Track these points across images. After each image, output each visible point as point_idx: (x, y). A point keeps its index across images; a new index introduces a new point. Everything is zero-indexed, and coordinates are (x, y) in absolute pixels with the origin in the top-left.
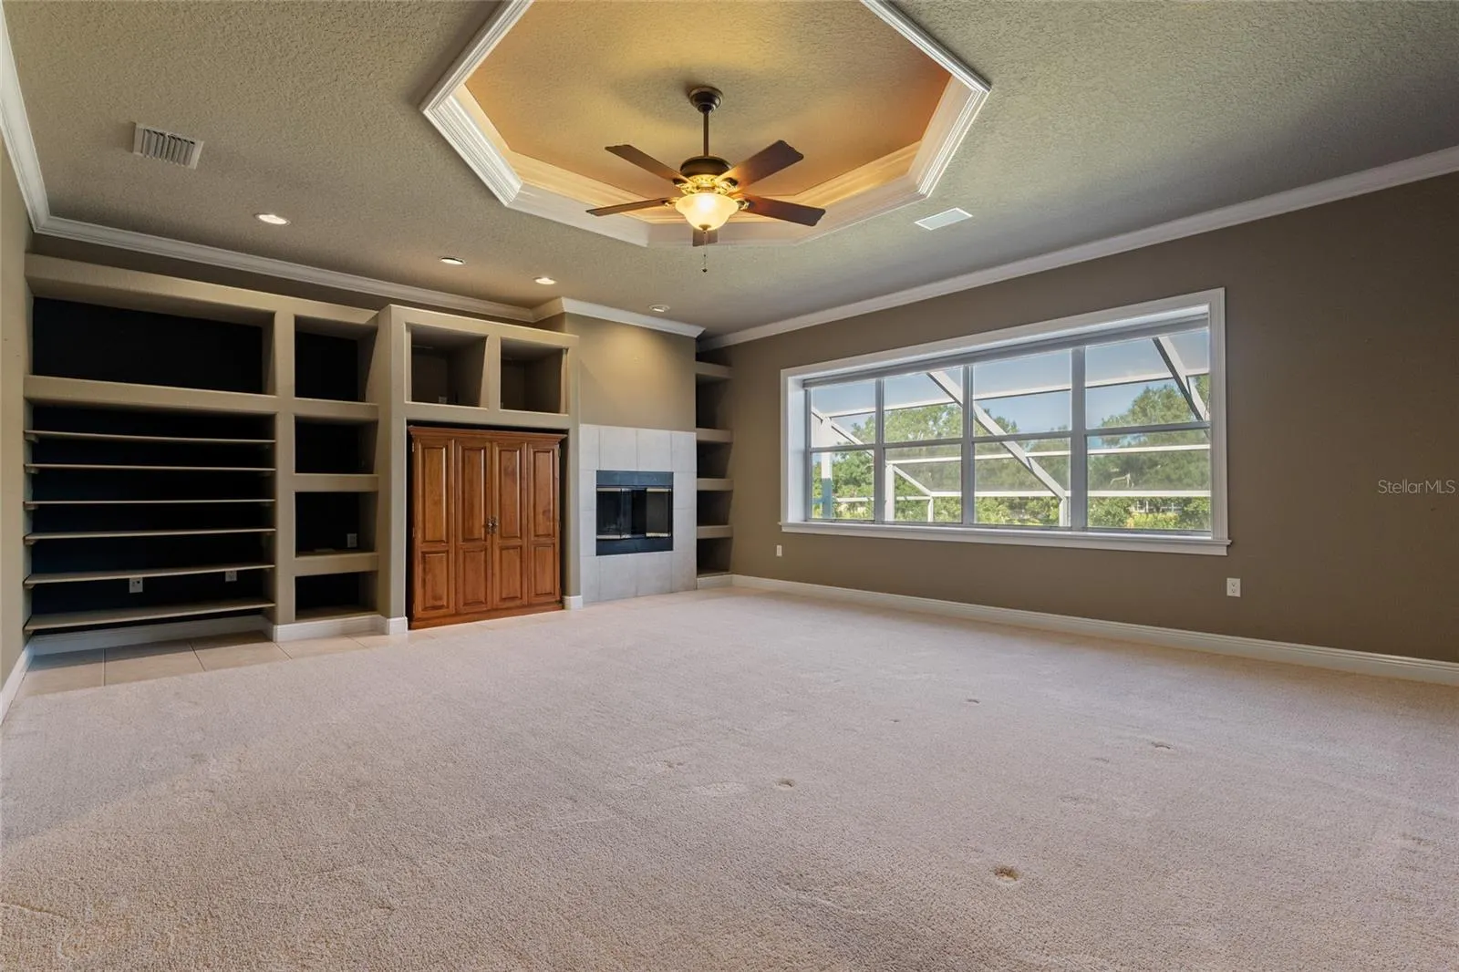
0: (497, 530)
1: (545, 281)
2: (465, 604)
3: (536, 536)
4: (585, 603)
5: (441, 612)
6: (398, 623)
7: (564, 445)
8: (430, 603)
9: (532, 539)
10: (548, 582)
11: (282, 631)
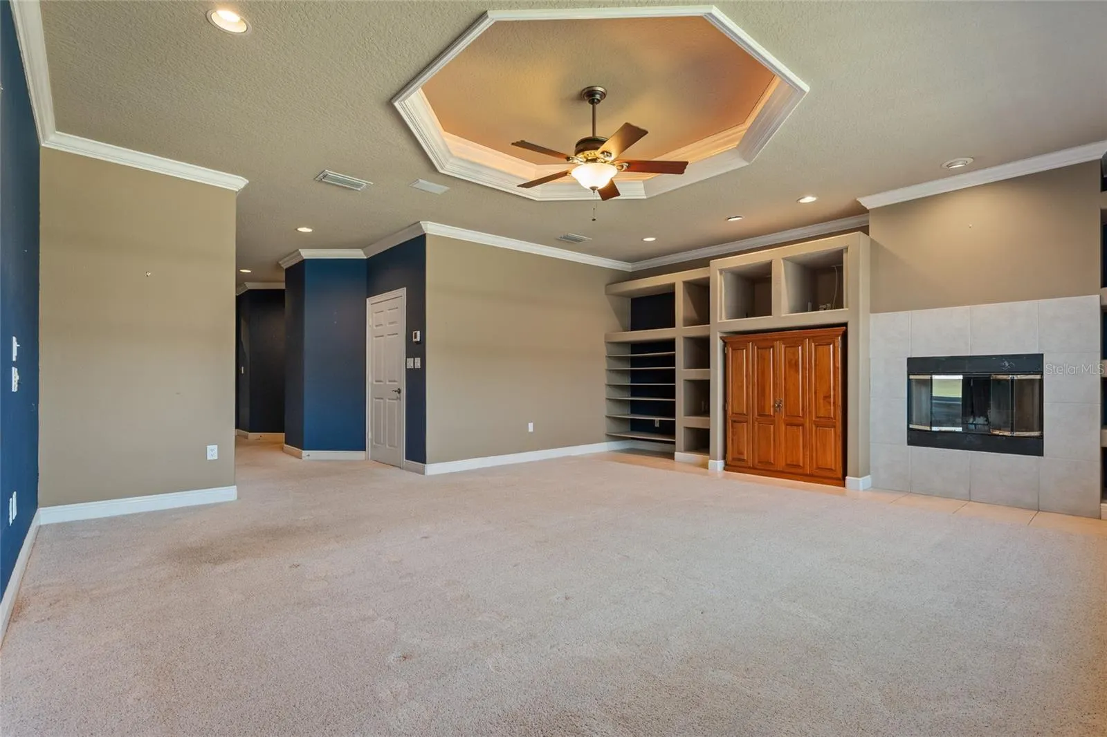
0: (783, 409)
1: (809, 199)
2: (759, 462)
3: (817, 417)
4: (875, 487)
5: (743, 464)
6: (717, 465)
7: (845, 337)
8: (736, 456)
9: (814, 419)
10: (831, 459)
11: (678, 455)
